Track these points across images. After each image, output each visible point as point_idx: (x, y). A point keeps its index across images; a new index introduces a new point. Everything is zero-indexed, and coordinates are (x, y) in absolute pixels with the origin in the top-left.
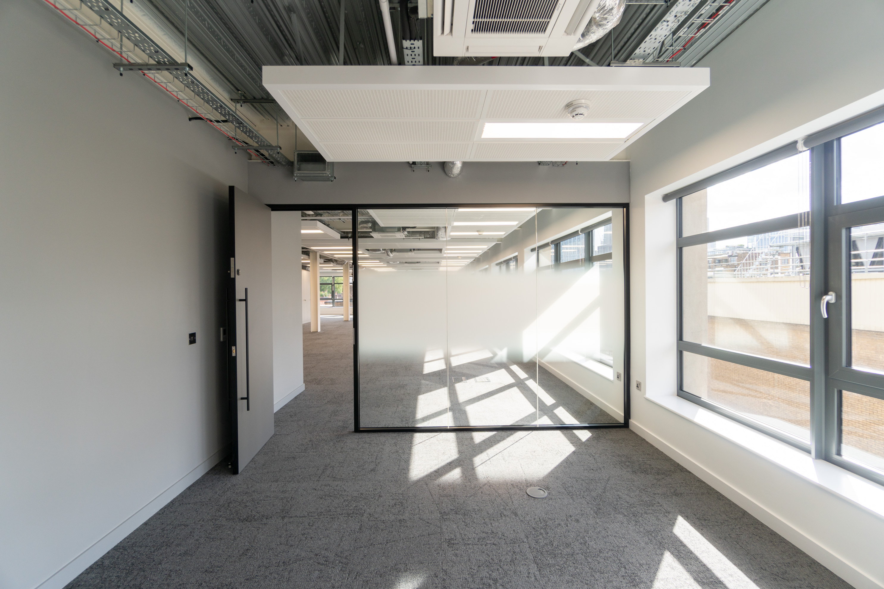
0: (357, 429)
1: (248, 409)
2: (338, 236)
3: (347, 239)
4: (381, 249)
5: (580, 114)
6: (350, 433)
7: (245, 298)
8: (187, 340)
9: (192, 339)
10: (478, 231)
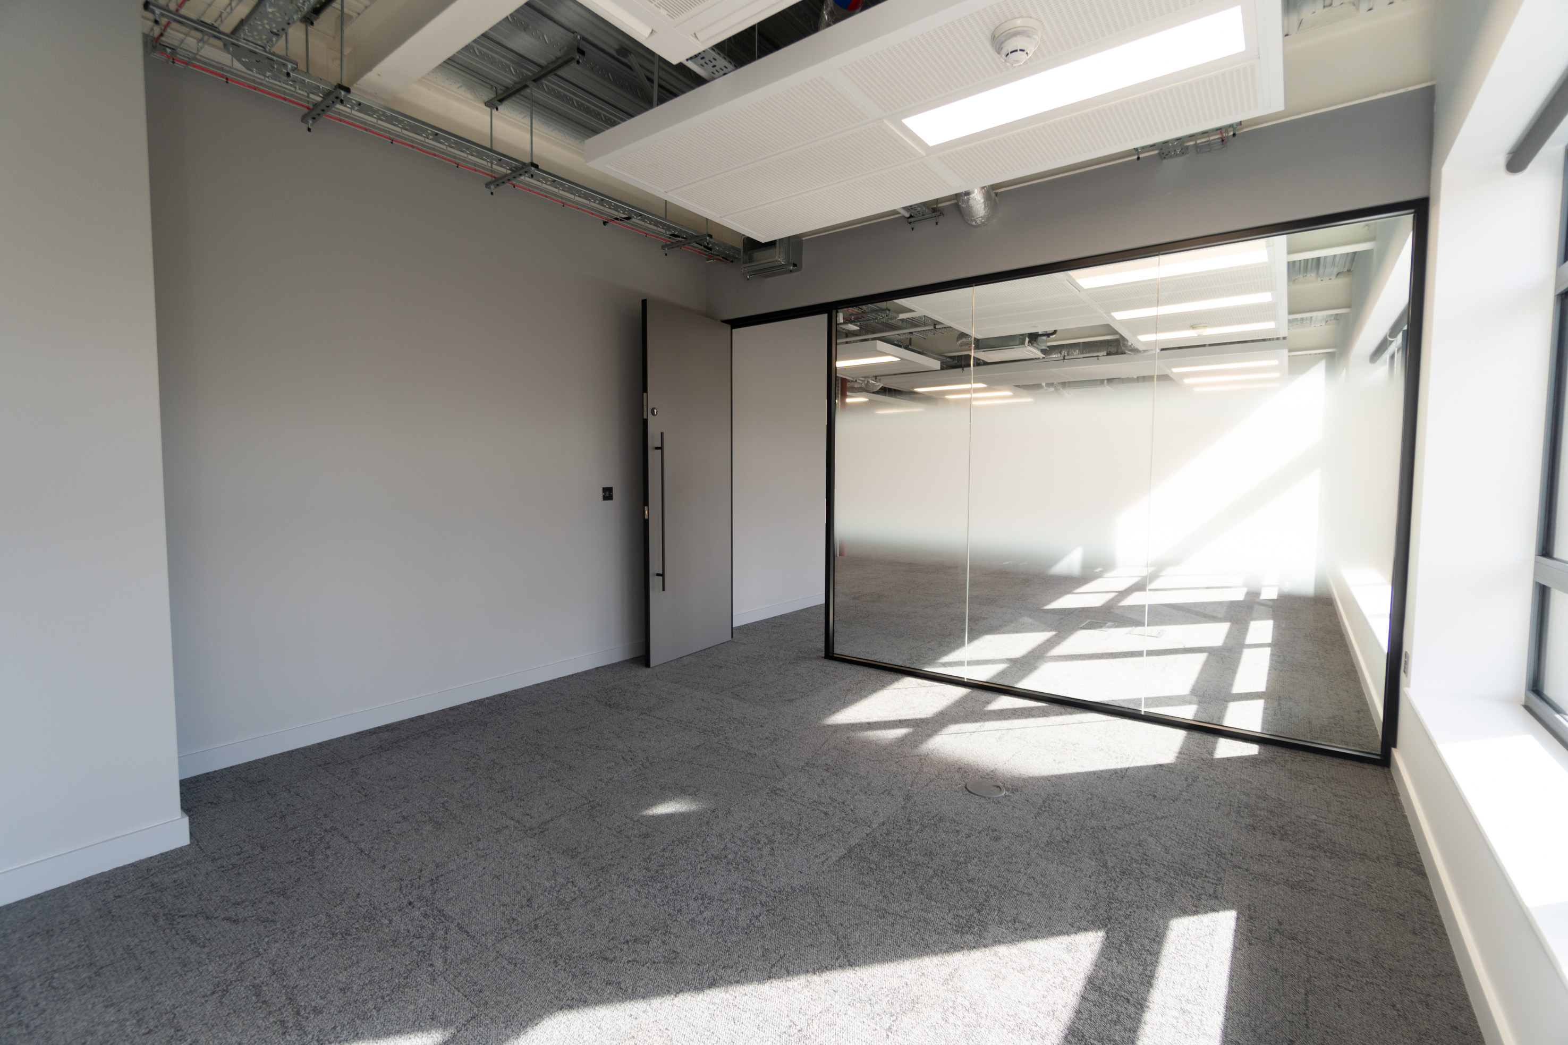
0: (829, 654)
1: (664, 589)
2: (936, 364)
3: (960, 370)
4: (1044, 384)
5: (1011, 52)
6: (818, 658)
7: (660, 446)
8: (601, 494)
9: (608, 494)
10: (1193, 327)
